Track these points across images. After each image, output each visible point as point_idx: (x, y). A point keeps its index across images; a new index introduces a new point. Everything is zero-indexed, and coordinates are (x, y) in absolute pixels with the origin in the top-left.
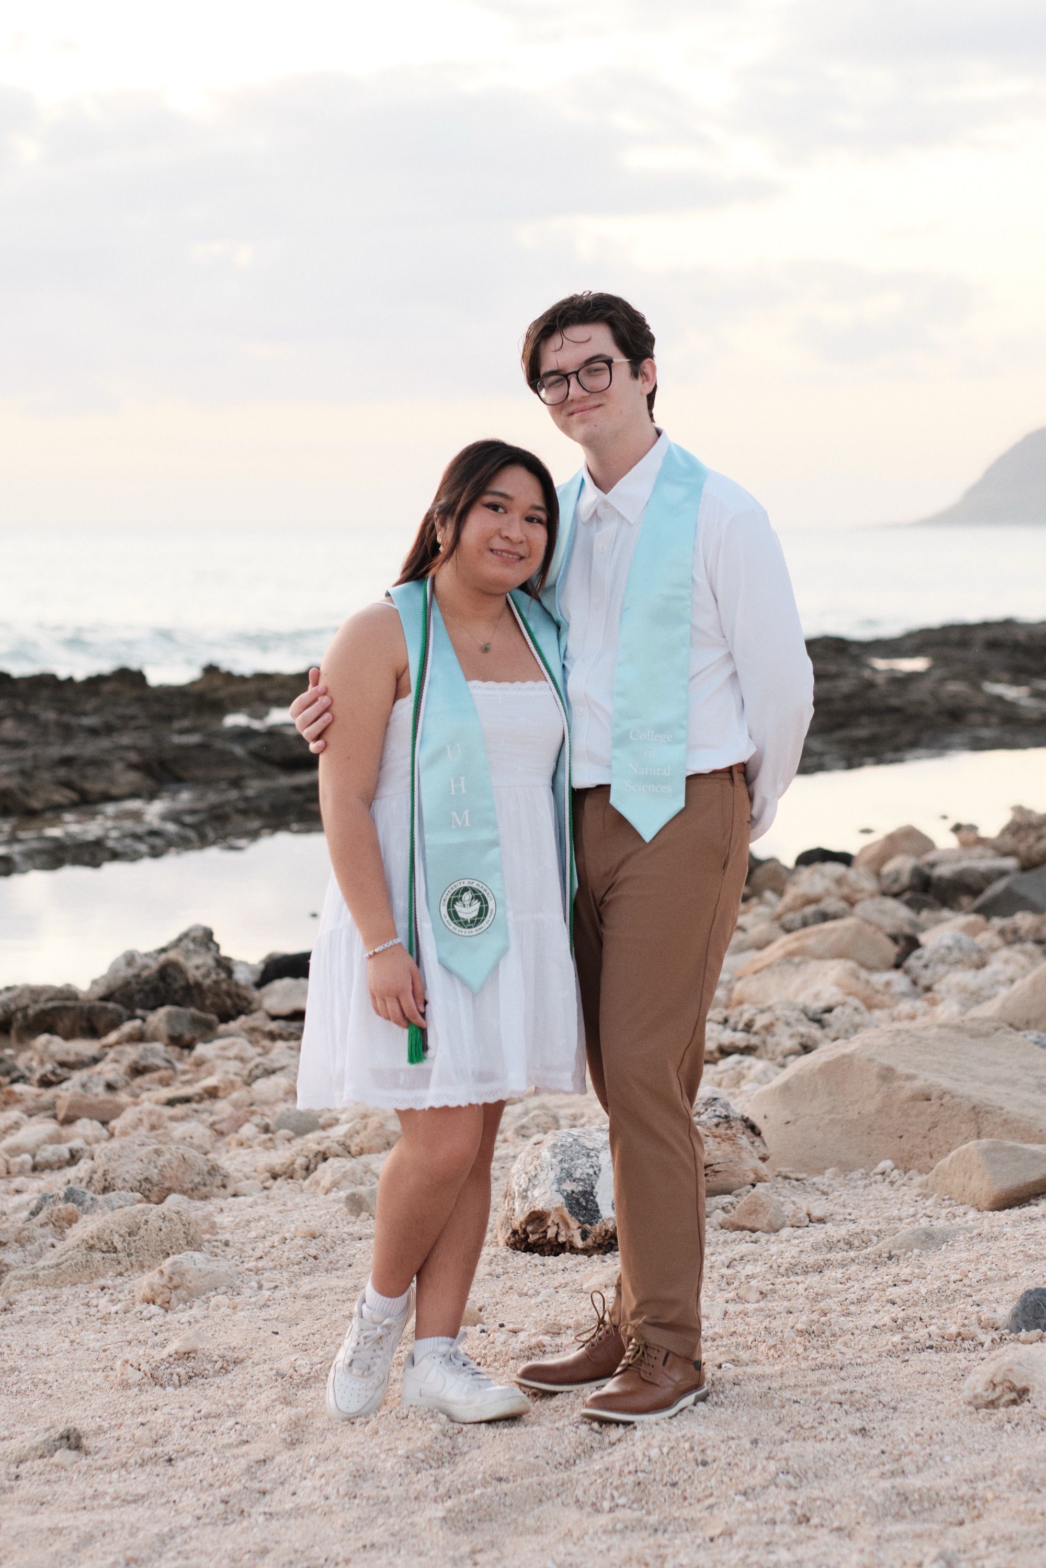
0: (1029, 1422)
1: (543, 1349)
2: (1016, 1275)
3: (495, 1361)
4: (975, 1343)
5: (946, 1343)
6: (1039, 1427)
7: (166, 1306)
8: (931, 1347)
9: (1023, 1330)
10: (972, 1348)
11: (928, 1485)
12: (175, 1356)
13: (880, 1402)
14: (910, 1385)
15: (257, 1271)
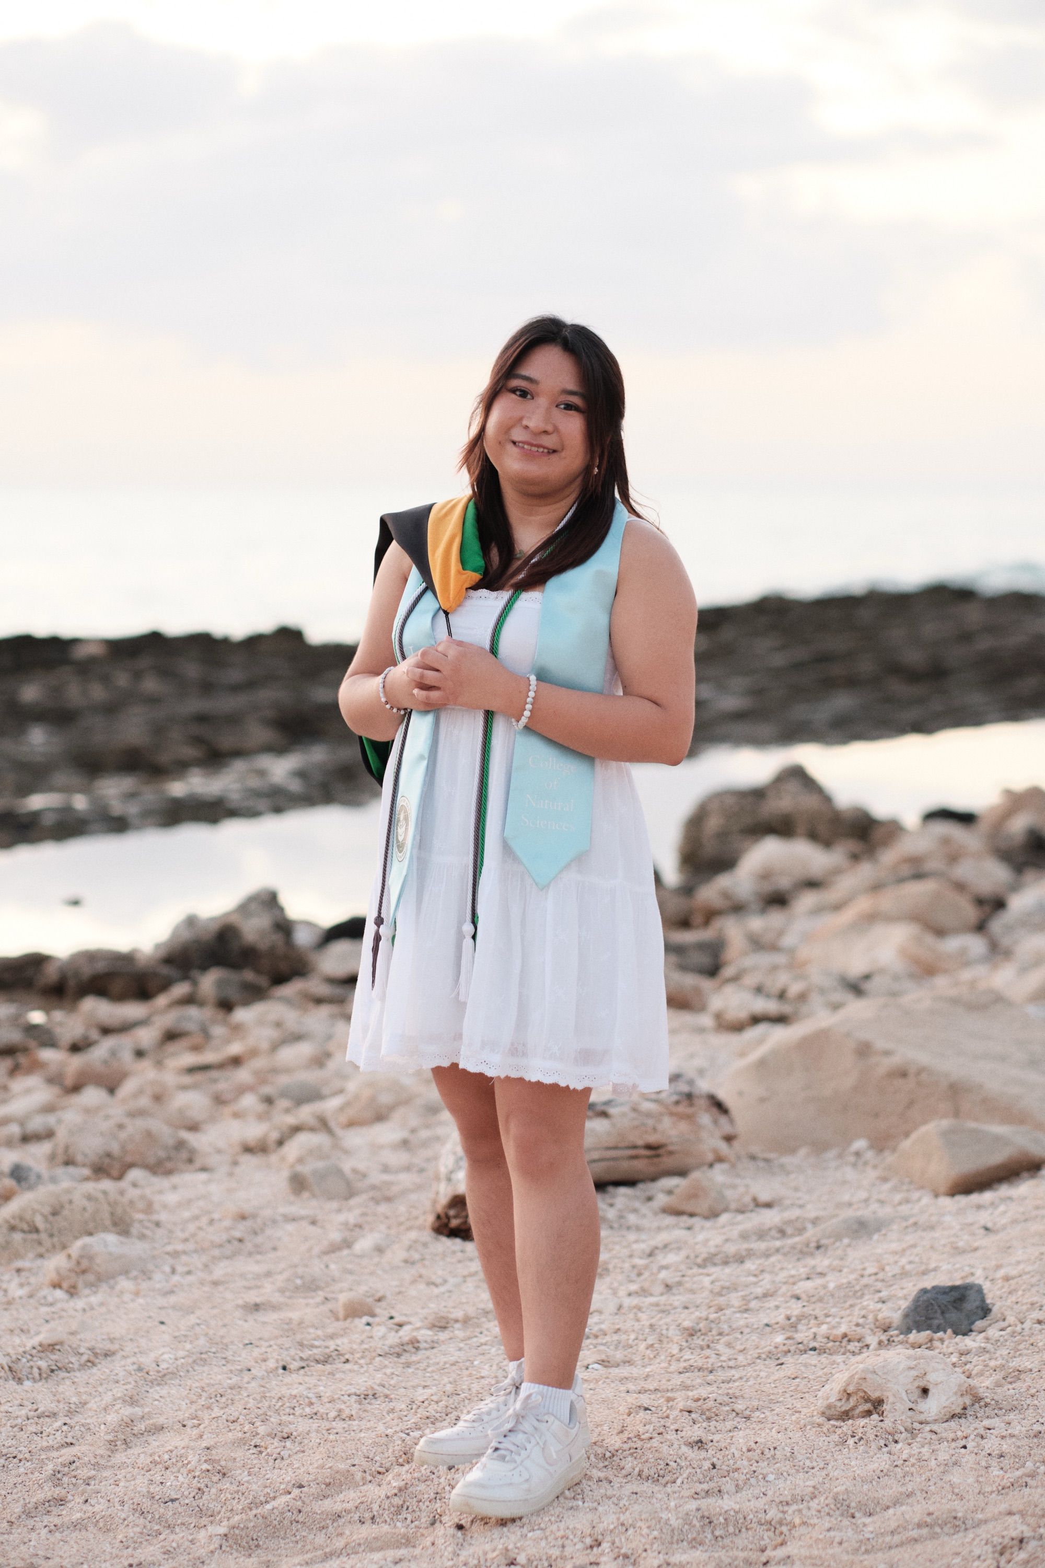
0: (872, 1437)
1: (416, 1345)
2: (935, 1269)
3: (362, 1357)
4: (860, 1344)
5: (831, 1344)
6: (882, 1443)
7: (72, 1292)
8: (814, 1349)
9: (914, 1331)
10: (857, 1351)
11: (737, 1507)
12: (39, 1348)
13: (733, 1411)
14: (776, 1391)
15: (175, 1254)
